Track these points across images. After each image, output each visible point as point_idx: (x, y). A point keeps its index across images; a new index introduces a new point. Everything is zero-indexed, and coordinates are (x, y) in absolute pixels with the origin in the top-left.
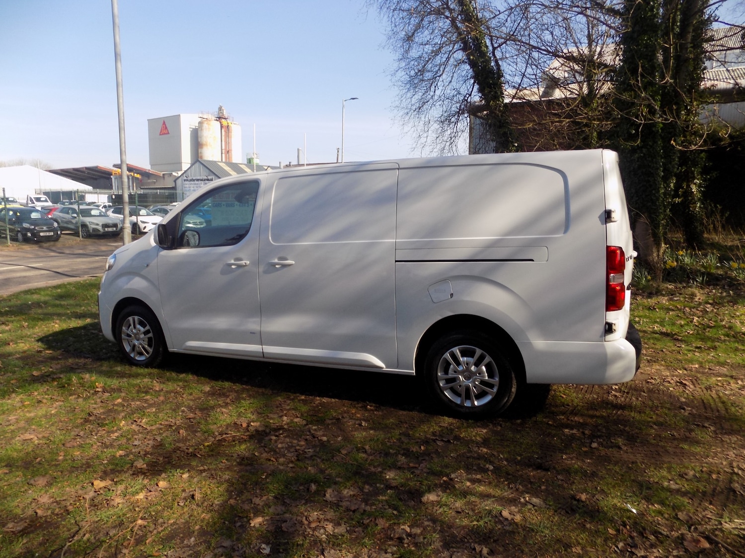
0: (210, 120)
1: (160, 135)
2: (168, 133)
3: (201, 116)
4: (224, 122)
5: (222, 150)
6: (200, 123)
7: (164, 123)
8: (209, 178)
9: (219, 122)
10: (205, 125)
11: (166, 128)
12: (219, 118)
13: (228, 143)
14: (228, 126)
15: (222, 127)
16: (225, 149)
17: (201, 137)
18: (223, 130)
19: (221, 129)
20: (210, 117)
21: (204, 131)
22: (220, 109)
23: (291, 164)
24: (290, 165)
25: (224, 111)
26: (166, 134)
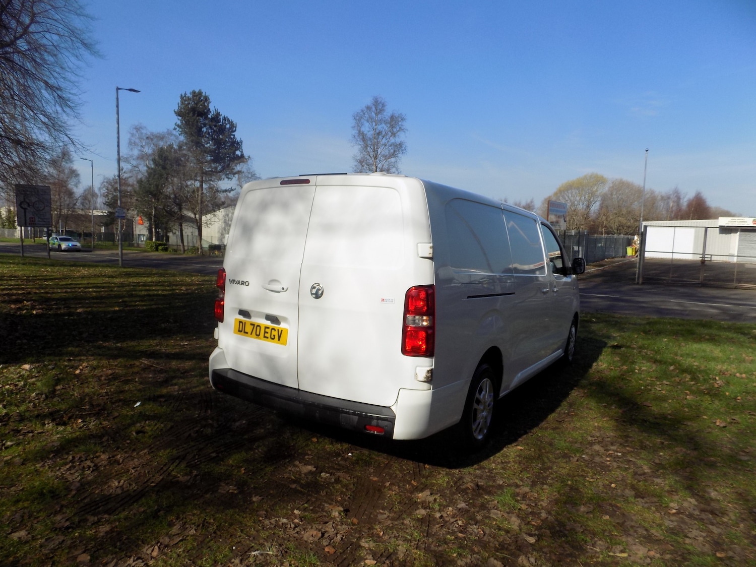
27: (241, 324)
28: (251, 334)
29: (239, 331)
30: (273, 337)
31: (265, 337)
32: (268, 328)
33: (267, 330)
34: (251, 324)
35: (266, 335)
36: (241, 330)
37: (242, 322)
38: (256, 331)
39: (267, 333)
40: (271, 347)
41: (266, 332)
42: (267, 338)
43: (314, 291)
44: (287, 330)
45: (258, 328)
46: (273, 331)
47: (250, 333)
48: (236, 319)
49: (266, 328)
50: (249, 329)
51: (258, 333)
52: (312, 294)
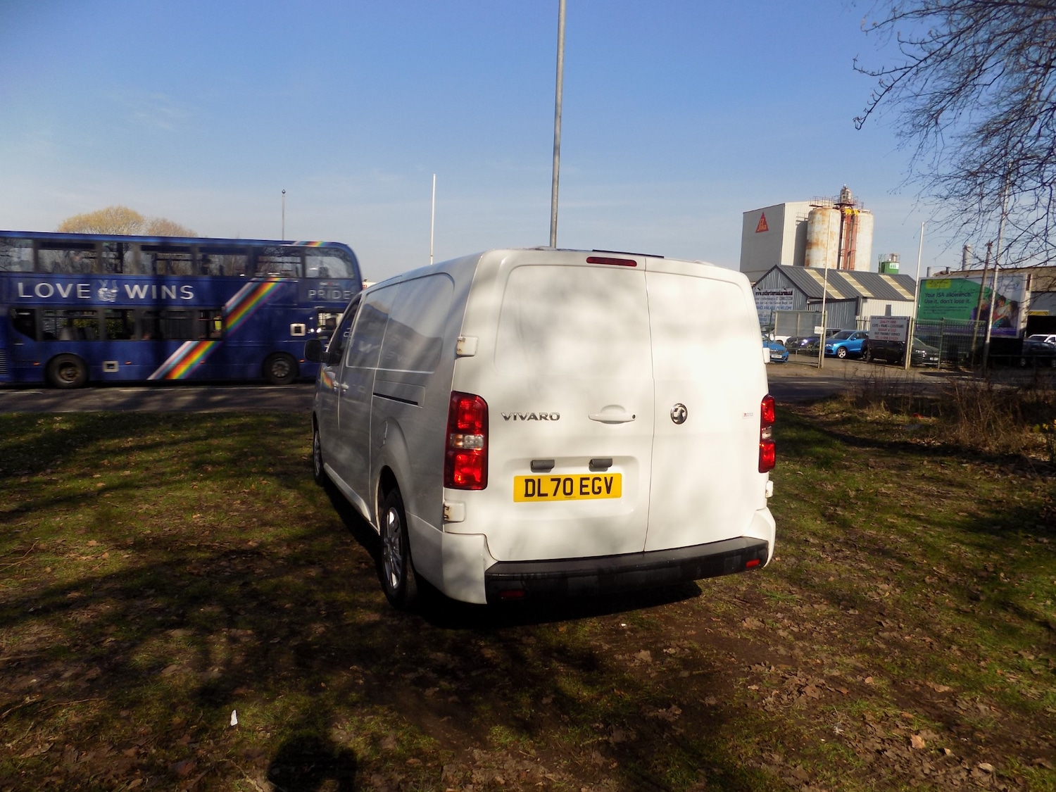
0: (826, 209)
1: (757, 232)
2: (767, 230)
3: (813, 203)
4: (848, 211)
5: (840, 250)
6: (812, 214)
7: (763, 216)
8: (788, 290)
9: (839, 211)
10: (818, 216)
11: (765, 223)
12: (840, 206)
13: (851, 240)
14: (852, 216)
15: (843, 218)
16: (846, 250)
17: (810, 234)
18: (844, 222)
19: (842, 221)
20: (826, 203)
21: (816, 224)
22: (844, 191)
23: (950, 270)
24: (947, 272)
25: (849, 194)
26: (765, 230)
27: (530, 484)
28: (555, 495)
29: (527, 495)
30: (596, 490)
31: (582, 493)
32: (588, 479)
33: (585, 483)
34: (552, 480)
35: (584, 490)
36: (530, 492)
37: (533, 481)
38: (564, 487)
39: (587, 486)
40: (595, 506)
41: (582, 486)
42: (588, 493)
43: (676, 415)
44: (620, 475)
45: (568, 483)
46: (596, 481)
47: (551, 492)
48: (516, 478)
49: (582, 479)
50: (547, 487)
51: (568, 490)
52: (673, 418)
